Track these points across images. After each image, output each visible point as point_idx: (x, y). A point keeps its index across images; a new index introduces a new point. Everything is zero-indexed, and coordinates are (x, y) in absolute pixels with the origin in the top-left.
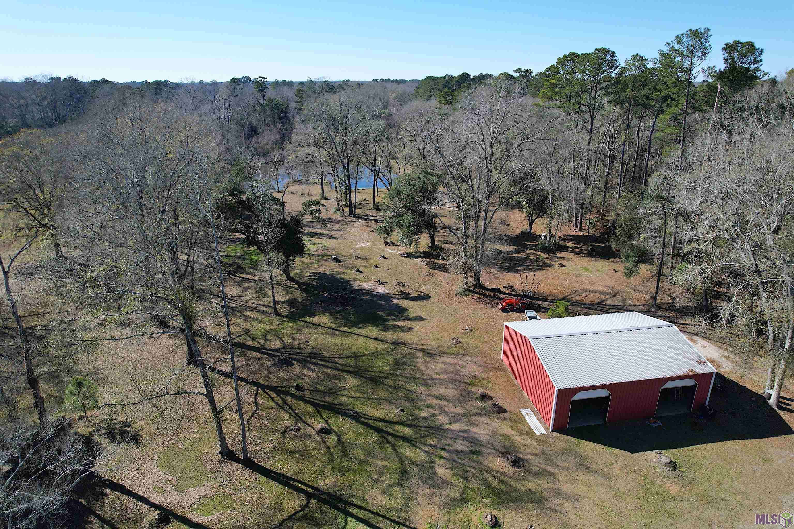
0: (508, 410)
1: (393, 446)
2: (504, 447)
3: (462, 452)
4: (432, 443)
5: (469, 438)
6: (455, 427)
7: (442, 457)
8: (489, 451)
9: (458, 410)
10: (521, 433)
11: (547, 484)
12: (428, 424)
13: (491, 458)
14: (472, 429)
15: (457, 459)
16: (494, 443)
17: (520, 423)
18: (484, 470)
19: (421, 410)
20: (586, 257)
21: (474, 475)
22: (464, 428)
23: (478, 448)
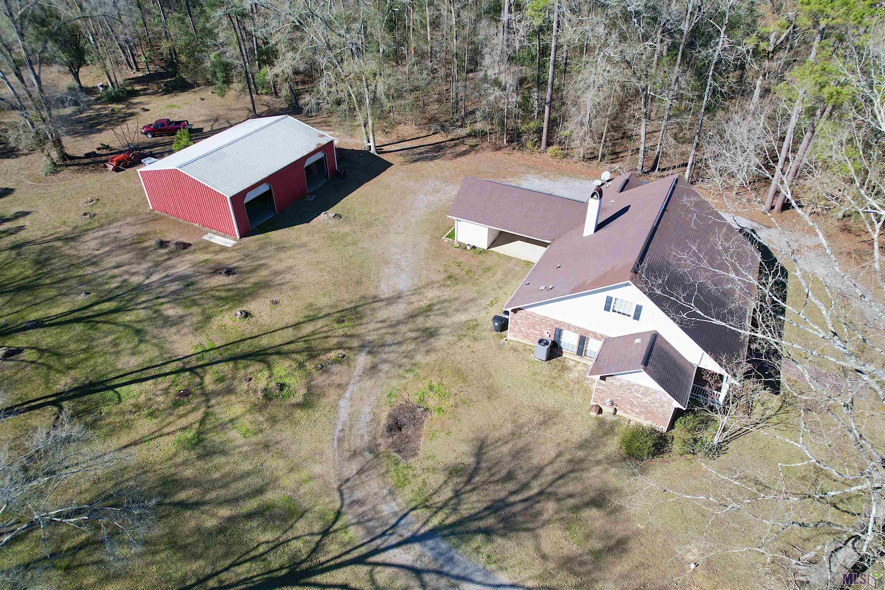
0: (191, 243)
1: (105, 322)
2: (210, 268)
3: (177, 290)
4: (143, 299)
5: (175, 278)
6: (155, 278)
7: (162, 304)
8: (200, 277)
9: (145, 265)
10: (216, 253)
11: (264, 273)
12: (124, 290)
13: (206, 281)
14: (171, 272)
15: (177, 297)
16: (200, 270)
17: (209, 246)
18: (207, 291)
19: (107, 283)
20: (164, 95)
21: (201, 298)
22: (164, 274)
23: (190, 280)
